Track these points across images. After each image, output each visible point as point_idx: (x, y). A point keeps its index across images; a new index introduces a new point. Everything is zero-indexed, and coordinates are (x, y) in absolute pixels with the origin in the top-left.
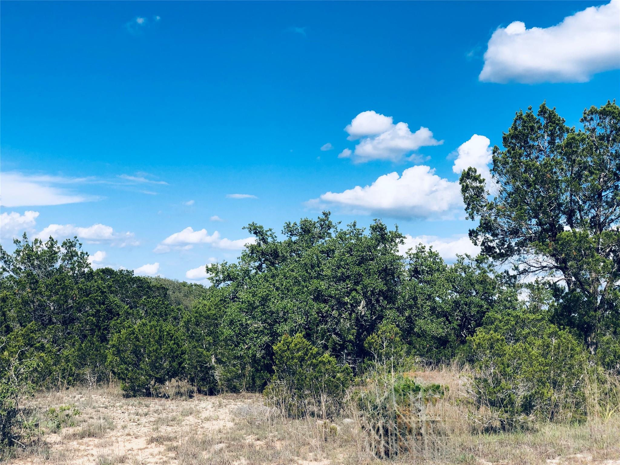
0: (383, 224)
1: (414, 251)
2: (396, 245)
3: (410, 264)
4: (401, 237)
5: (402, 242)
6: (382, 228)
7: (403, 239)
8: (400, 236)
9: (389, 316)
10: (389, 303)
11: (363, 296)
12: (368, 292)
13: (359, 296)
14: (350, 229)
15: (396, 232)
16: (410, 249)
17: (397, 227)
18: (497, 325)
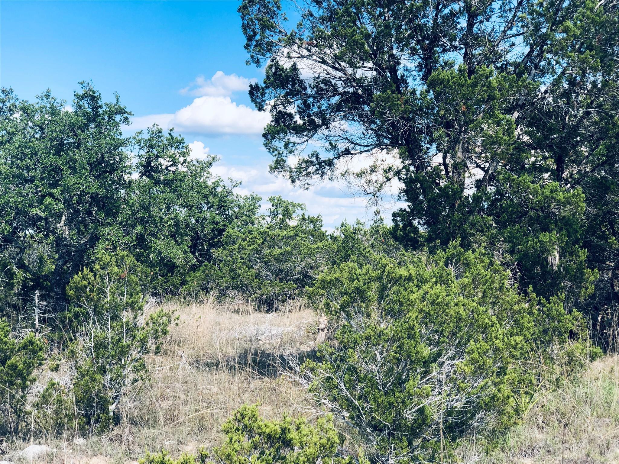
0: (95, 90)
1: (146, 136)
2: (117, 124)
3: (139, 156)
4: (125, 112)
5: (126, 121)
6: (95, 97)
7: (129, 116)
8: (121, 111)
9: (109, 237)
10: (107, 215)
11: (64, 203)
12: (73, 197)
13: (56, 204)
14: (40, 101)
15: (116, 105)
16: (140, 133)
17: (117, 97)
18: (240, 245)
